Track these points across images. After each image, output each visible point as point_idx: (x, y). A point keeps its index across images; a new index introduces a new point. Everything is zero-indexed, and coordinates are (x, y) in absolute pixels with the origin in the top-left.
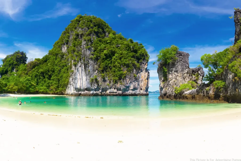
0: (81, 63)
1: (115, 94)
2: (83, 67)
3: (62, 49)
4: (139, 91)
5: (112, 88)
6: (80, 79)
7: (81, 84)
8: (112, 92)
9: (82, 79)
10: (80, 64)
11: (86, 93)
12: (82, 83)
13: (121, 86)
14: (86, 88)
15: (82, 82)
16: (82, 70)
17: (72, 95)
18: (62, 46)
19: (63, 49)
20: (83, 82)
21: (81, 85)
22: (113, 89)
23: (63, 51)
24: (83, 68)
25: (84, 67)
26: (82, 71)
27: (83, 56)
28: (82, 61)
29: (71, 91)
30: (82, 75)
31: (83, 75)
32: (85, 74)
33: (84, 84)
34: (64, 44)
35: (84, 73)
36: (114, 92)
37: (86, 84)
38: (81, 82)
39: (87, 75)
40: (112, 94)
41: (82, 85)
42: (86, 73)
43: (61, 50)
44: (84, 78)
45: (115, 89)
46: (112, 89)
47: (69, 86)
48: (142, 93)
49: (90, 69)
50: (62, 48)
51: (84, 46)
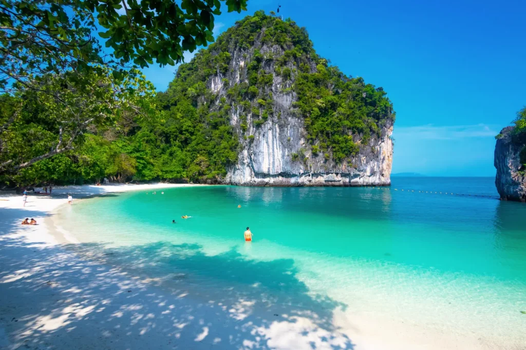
0: (273, 121)
1: (337, 183)
2: (276, 129)
3: (211, 86)
4: (379, 178)
5: (332, 173)
6: (269, 155)
7: (269, 165)
8: (331, 181)
9: (274, 155)
10: (269, 124)
11: (282, 182)
12: (274, 163)
13: (349, 168)
14: (281, 172)
15: (272, 161)
16: (274, 136)
17: (245, 185)
18: (211, 80)
19: (213, 85)
20: (275, 161)
21: (271, 167)
22: (335, 175)
23: (213, 89)
24: (276, 132)
25: (278, 130)
26: (273, 139)
27: (276, 108)
28: (276, 119)
29: (244, 177)
30: (273, 147)
31: (275, 146)
32: (280, 144)
33: (277, 163)
34: (216, 75)
35: (277, 143)
36: (335, 181)
37: (281, 165)
38: (269, 160)
39: (284, 147)
40: (330, 183)
41: (273, 166)
42: (282, 143)
43: (208, 87)
44: (278, 153)
45: (337, 174)
46: (330, 174)
47: (238, 166)
48: (384, 182)
49: (290, 136)
50: (211, 84)
51: (277, 87)
